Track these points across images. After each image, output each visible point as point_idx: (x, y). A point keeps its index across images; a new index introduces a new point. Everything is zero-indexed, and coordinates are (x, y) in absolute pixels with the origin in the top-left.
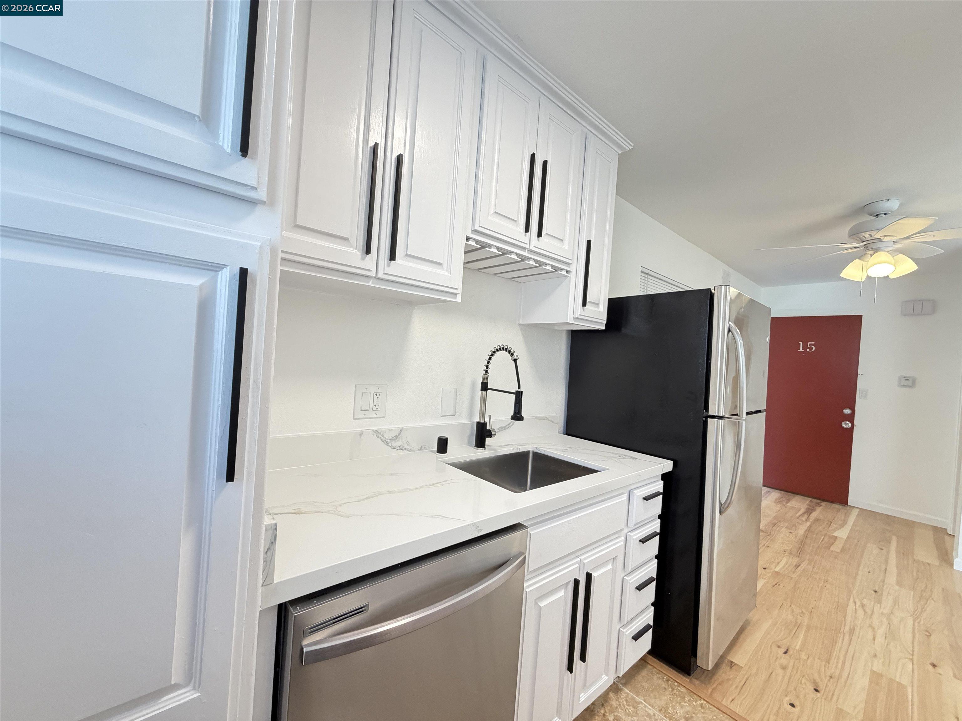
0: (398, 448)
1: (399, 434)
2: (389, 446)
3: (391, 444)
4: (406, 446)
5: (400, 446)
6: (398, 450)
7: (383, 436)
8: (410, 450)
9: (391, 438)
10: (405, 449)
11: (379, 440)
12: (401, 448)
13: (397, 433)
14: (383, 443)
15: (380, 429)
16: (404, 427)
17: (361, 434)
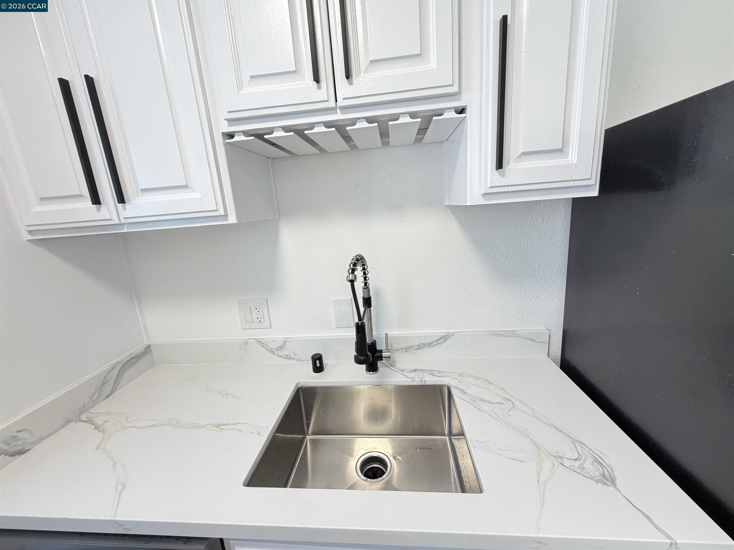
0: (285, 357)
1: (284, 345)
2: (276, 355)
3: (277, 353)
4: (293, 356)
5: (287, 356)
6: (285, 358)
7: (267, 345)
8: (299, 360)
9: (275, 348)
10: (293, 359)
11: (264, 349)
12: (288, 357)
13: (281, 344)
14: (268, 351)
15: (262, 339)
16: (287, 338)
17: (246, 343)
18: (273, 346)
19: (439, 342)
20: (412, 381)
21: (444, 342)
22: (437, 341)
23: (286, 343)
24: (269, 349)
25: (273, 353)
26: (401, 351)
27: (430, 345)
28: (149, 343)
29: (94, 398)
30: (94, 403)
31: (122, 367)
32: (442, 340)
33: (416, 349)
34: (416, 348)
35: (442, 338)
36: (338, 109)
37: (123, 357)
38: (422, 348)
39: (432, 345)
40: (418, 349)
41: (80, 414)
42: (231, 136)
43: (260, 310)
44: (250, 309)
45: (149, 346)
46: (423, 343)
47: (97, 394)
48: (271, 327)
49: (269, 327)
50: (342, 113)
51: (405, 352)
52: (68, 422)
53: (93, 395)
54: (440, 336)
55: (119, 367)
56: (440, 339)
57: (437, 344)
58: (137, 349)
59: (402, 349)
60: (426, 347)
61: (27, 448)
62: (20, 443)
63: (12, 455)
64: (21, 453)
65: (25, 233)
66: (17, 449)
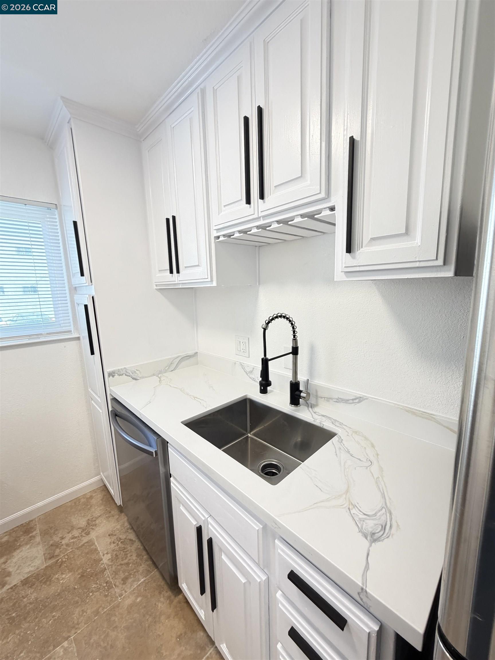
3: (249, 375)
6: (252, 380)
7: (245, 368)
9: (249, 371)
11: (243, 370)
12: (254, 380)
13: (251, 369)
15: (243, 363)
16: (255, 367)
17: (235, 364)
18: (248, 369)
19: (354, 401)
20: (314, 421)
21: (359, 402)
22: (353, 400)
23: (254, 369)
24: (245, 371)
25: (247, 374)
26: (323, 399)
27: (346, 401)
28: (197, 351)
29: (166, 369)
30: (166, 371)
31: (181, 359)
32: (357, 401)
33: (335, 402)
34: (336, 400)
35: (357, 398)
36: (261, 218)
37: (183, 354)
38: (340, 402)
39: (348, 402)
40: (337, 402)
41: (159, 374)
42: (218, 237)
43: (245, 344)
44: (240, 342)
45: (197, 353)
46: (341, 398)
47: (167, 368)
48: (249, 357)
49: (248, 356)
50: (263, 220)
51: (327, 401)
52: (154, 375)
53: (166, 367)
54: (356, 396)
55: (180, 358)
56: (355, 399)
57: (353, 403)
58: (190, 353)
59: (324, 398)
60: (343, 402)
61: (138, 378)
62: (136, 375)
63: (133, 379)
64: (136, 379)
65: (155, 286)
66: (135, 377)
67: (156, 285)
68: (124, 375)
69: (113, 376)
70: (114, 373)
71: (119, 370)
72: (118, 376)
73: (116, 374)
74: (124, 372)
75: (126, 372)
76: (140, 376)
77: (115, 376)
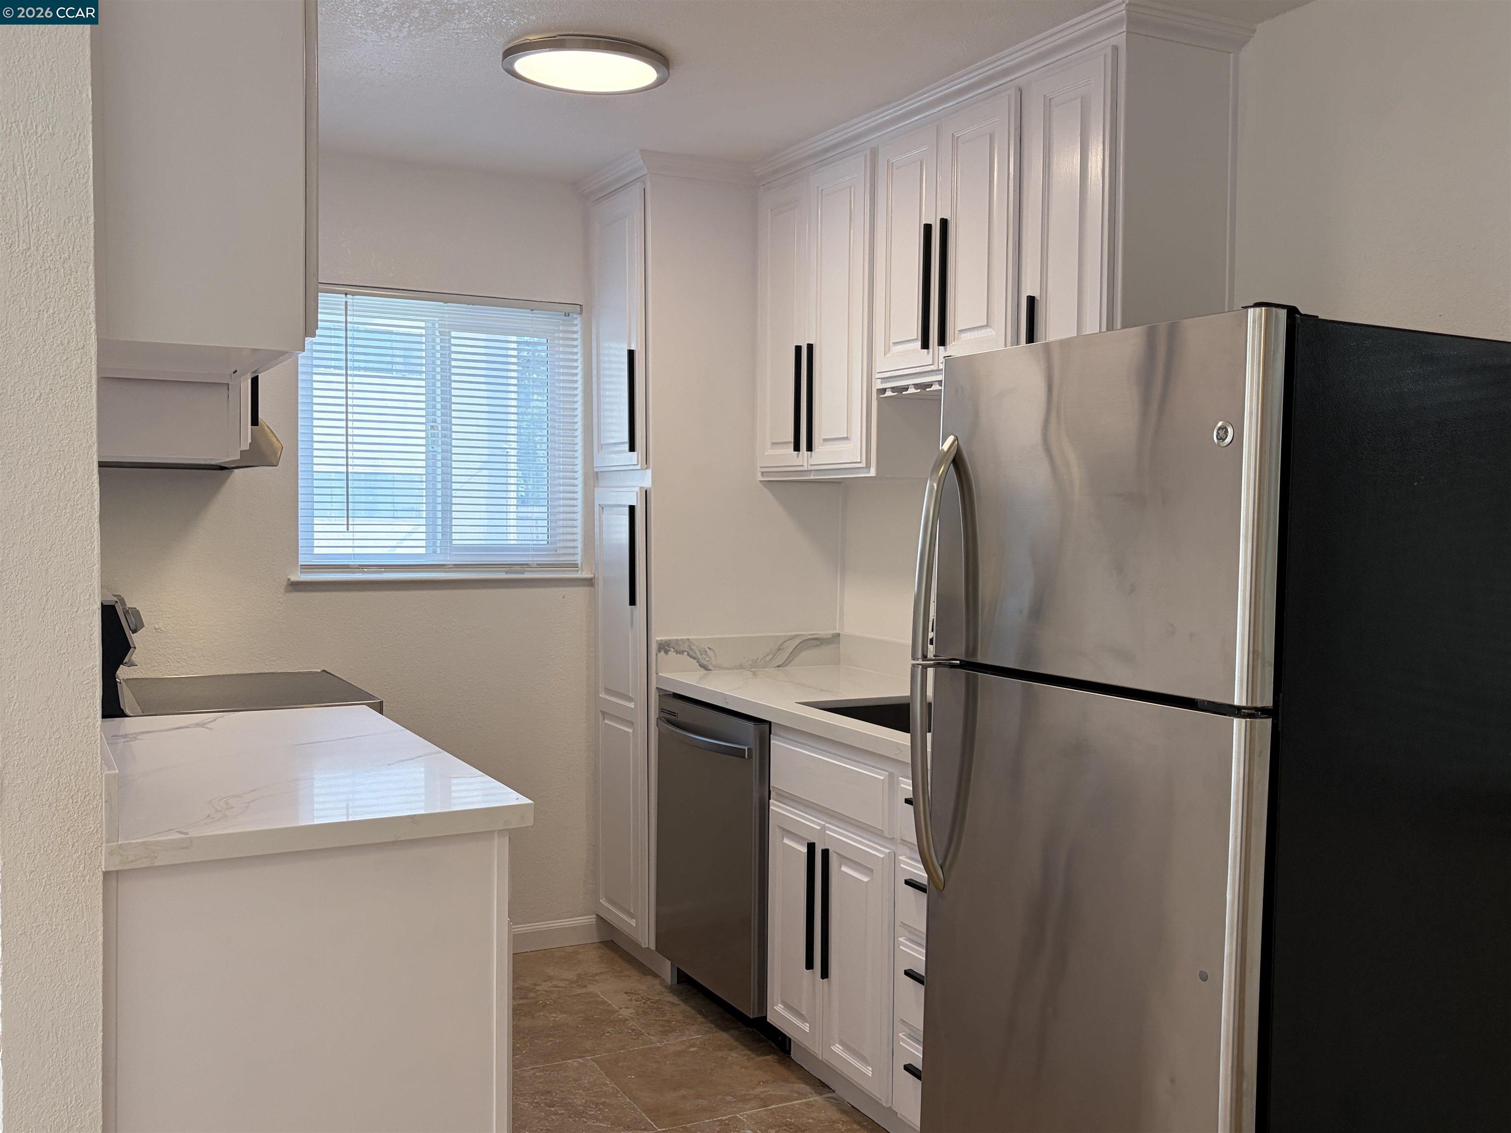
28: (840, 632)
29: (768, 659)
30: (766, 665)
31: (801, 643)
37: (807, 633)
42: (884, 391)
45: (839, 635)
47: (771, 656)
52: (741, 667)
53: (768, 655)
55: (800, 640)
58: (825, 632)
61: (710, 667)
62: (708, 659)
63: (700, 665)
64: (706, 668)
65: (759, 474)
66: (705, 663)
67: (762, 473)
68: (685, 653)
69: (666, 652)
70: (668, 645)
71: (677, 640)
72: (675, 653)
73: (672, 650)
74: (686, 648)
75: (691, 649)
76: (714, 663)
77: (669, 653)
